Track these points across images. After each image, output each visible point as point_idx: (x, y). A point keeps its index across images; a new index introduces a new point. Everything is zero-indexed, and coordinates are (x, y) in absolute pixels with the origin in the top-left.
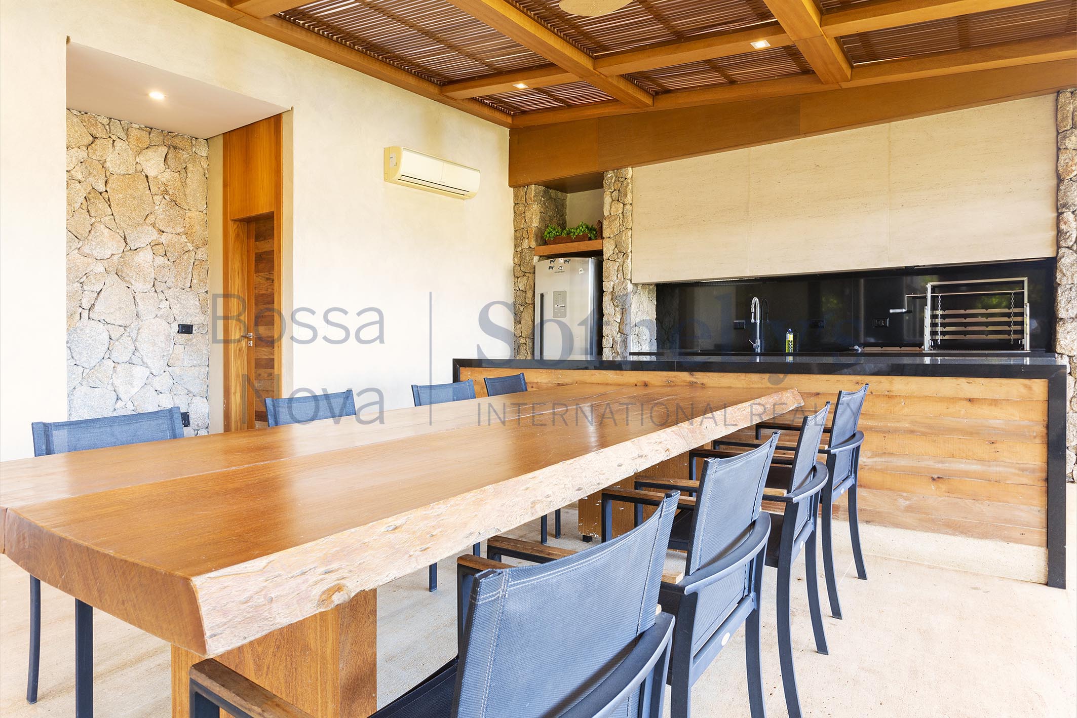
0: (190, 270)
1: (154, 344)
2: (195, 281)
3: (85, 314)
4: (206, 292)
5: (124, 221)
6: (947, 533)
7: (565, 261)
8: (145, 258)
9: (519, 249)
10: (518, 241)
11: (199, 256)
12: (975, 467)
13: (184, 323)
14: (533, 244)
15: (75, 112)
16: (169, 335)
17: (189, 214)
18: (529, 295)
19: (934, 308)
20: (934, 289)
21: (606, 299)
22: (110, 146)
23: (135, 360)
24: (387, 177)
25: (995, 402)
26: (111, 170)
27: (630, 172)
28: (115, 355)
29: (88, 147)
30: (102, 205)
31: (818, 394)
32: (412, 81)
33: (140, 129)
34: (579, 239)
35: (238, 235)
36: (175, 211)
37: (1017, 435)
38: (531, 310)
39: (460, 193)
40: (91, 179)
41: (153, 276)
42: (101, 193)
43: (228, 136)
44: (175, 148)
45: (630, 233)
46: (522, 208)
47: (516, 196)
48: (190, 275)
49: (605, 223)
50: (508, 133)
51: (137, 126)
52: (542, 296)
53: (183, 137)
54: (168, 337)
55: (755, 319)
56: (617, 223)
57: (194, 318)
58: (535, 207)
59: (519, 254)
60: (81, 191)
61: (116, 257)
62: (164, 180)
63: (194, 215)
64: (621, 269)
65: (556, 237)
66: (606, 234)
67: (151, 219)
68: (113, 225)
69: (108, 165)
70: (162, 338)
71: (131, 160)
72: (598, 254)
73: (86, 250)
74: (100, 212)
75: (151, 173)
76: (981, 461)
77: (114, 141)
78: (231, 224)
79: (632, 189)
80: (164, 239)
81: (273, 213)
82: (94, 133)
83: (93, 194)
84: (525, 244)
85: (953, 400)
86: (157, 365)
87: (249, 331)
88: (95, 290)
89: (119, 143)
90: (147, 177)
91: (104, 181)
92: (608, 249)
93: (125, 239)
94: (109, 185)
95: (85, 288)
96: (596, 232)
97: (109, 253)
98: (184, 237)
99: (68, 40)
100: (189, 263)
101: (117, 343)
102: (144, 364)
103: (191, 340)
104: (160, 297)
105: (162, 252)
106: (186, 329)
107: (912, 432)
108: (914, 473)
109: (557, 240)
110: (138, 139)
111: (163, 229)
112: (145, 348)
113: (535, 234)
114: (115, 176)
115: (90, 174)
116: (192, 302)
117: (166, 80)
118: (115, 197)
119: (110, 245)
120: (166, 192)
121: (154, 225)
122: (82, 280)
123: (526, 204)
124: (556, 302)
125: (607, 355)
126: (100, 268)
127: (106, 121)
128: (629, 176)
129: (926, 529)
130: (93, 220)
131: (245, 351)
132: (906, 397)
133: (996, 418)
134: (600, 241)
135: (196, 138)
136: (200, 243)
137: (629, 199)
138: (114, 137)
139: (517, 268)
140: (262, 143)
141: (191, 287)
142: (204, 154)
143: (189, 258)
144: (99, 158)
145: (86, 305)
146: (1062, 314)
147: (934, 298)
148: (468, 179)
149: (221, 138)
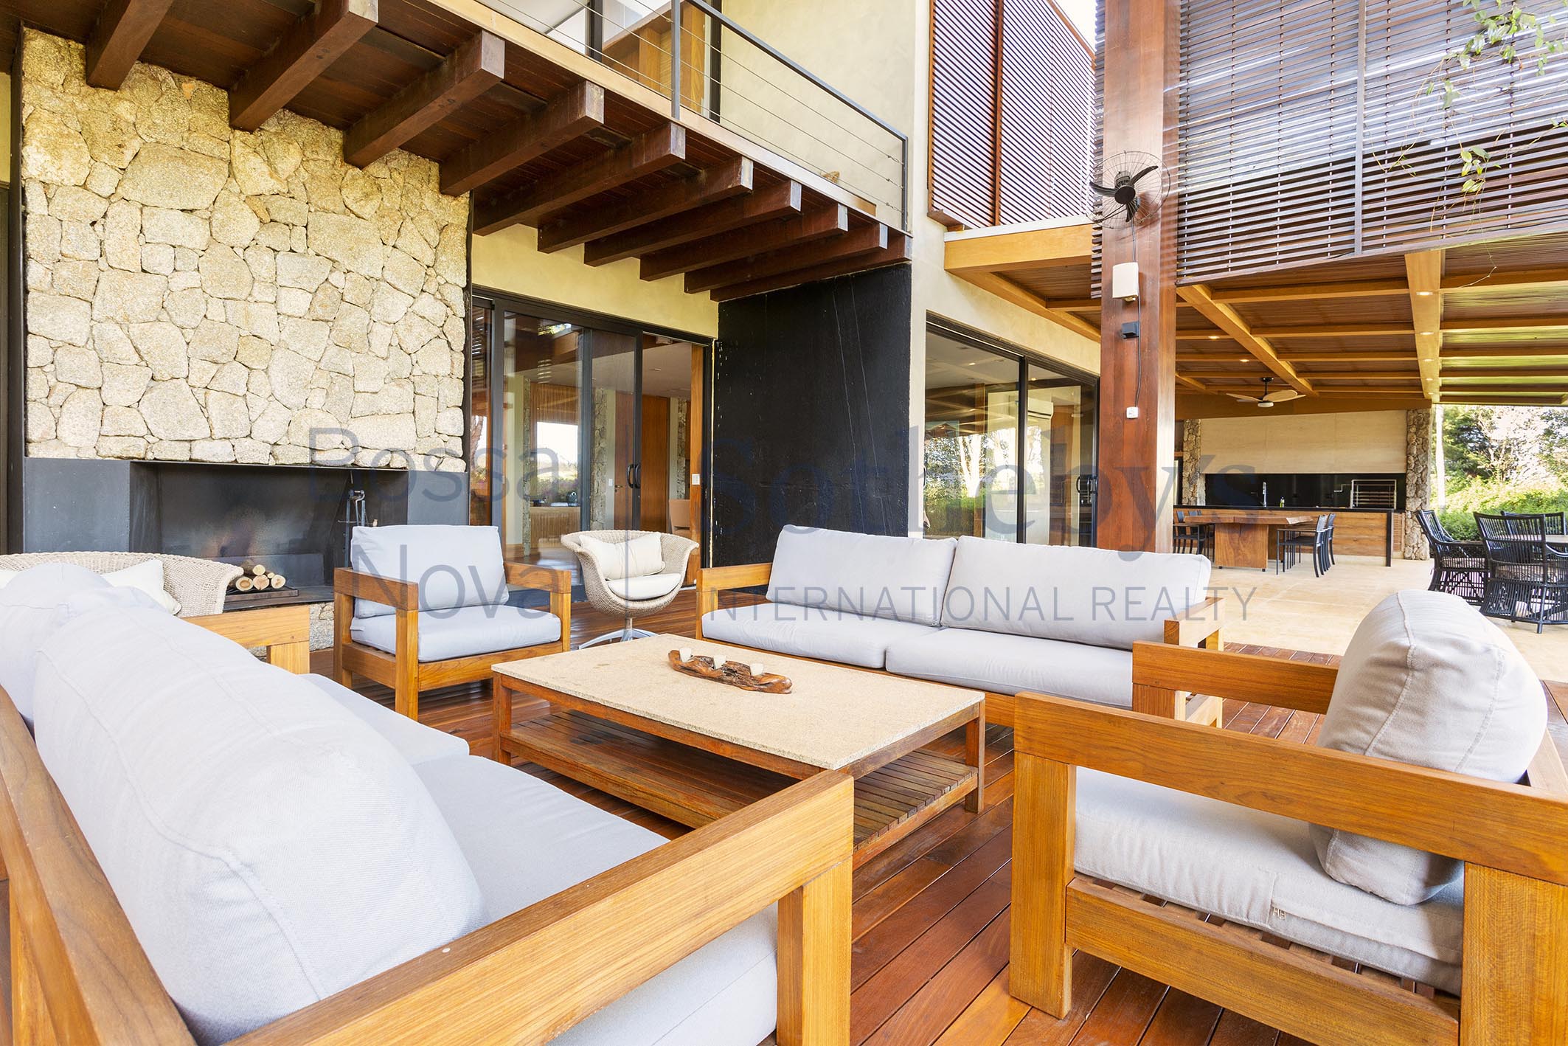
12: (1366, 537)
19: (1355, 490)
20: (1355, 482)
21: (1185, 480)
25: (1372, 519)
37: (1378, 528)
64: (1194, 467)
76: (1368, 535)
92: (1187, 457)
107: (1349, 528)
129: (1352, 555)
133: (1373, 523)
137: (1199, 434)
146: (1408, 495)
147: (1355, 487)
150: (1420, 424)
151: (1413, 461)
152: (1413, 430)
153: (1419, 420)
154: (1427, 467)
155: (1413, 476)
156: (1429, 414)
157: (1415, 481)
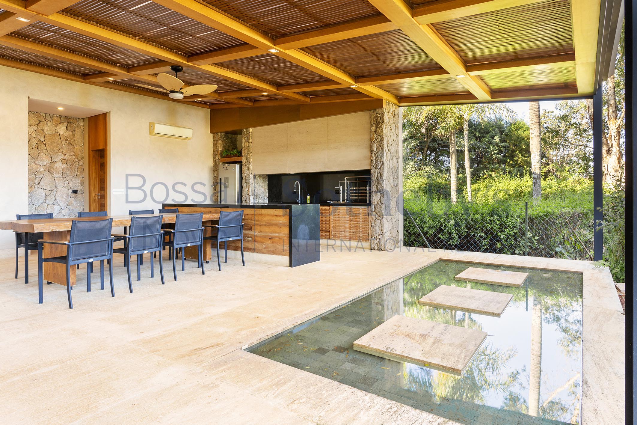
0: (77, 169)
1: (62, 197)
2: (78, 173)
3: (37, 186)
4: (83, 177)
5: (51, 151)
6: (272, 254)
7: (228, 165)
8: (59, 165)
9: (215, 159)
10: (215, 155)
11: (80, 164)
12: (277, 235)
13: (74, 189)
14: (220, 157)
15: (33, 113)
16: (68, 194)
17: (76, 147)
18: (218, 178)
19: (347, 187)
20: (347, 179)
21: (243, 181)
22: (46, 124)
23: (55, 203)
24: (151, 134)
26: (46, 133)
27: (251, 130)
28: (47, 201)
29: (37, 125)
30: (42, 146)
31: (247, 214)
33: (57, 116)
34: (235, 156)
35: (94, 156)
36: (70, 147)
37: (284, 225)
39: (186, 138)
40: (39, 137)
41: (62, 172)
42: (42, 141)
43: (90, 118)
44: (70, 123)
45: (251, 154)
47: (213, 137)
48: (76, 171)
49: (243, 150)
50: (210, 111)
51: (56, 116)
52: (221, 179)
53: (73, 118)
54: (68, 195)
55: (297, 190)
56: (247, 150)
57: (78, 188)
58: (220, 142)
59: (215, 161)
60: (34, 142)
61: (48, 165)
62: (66, 135)
63: (78, 148)
64: (248, 169)
65: (227, 155)
66: (243, 154)
67: (61, 150)
68: (47, 153)
69: (45, 131)
70: (66, 195)
71: (53, 128)
72: (240, 163)
73: (37, 162)
74: (42, 148)
75: (61, 133)
76: (278, 233)
77: (47, 122)
78: (91, 152)
79: (252, 137)
80: (66, 157)
81: (104, 149)
82: (40, 119)
83: (39, 142)
84: (217, 158)
85: (273, 216)
86: (63, 205)
87: (99, 193)
88: (40, 177)
89: (49, 123)
90: (59, 134)
91: (43, 137)
92: (244, 161)
93: (51, 158)
94: (45, 139)
95: (36, 176)
96: (240, 153)
97: (45, 163)
98: (74, 156)
99: (29, 97)
100: (76, 166)
101: (48, 197)
102: (59, 205)
103: (77, 196)
104: (65, 180)
105: (65, 162)
106: (75, 192)
107: (266, 225)
108: (266, 237)
109: (227, 156)
110: (56, 121)
111: (66, 154)
112: (59, 199)
113: (220, 153)
114: (48, 135)
115: (38, 134)
116: (77, 181)
118: (47, 143)
119: (45, 161)
120: (67, 140)
121: (62, 152)
122: (35, 174)
123: (217, 141)
124: (225, 182)
126: (42, 169)
127: (44, 115)
128: (251, 131)
129: (268, 253)
130: (39, 151)
131: (97, 200)
132: (265, 215)
133: (280, 220)
134: (241, 157)
135: (79, 118)
136: (80, 158)
137: (250, 140)
138: (47, 121)
139: (214, 167)
140: (101, 123)
141: (77, 175)
142: (82, 124)
143: (76, 164)
144: (42, 129)
145: (37, 183)
147: (347, 183)
148: (187, 133)
149: (88, 119)
150: (378, 123)
151: (374, 158)
152: (373, 128)
153: (377, 120)
154: (383, 163)
155: (375, 172)
156: (383, 113)
157: (376, 176)
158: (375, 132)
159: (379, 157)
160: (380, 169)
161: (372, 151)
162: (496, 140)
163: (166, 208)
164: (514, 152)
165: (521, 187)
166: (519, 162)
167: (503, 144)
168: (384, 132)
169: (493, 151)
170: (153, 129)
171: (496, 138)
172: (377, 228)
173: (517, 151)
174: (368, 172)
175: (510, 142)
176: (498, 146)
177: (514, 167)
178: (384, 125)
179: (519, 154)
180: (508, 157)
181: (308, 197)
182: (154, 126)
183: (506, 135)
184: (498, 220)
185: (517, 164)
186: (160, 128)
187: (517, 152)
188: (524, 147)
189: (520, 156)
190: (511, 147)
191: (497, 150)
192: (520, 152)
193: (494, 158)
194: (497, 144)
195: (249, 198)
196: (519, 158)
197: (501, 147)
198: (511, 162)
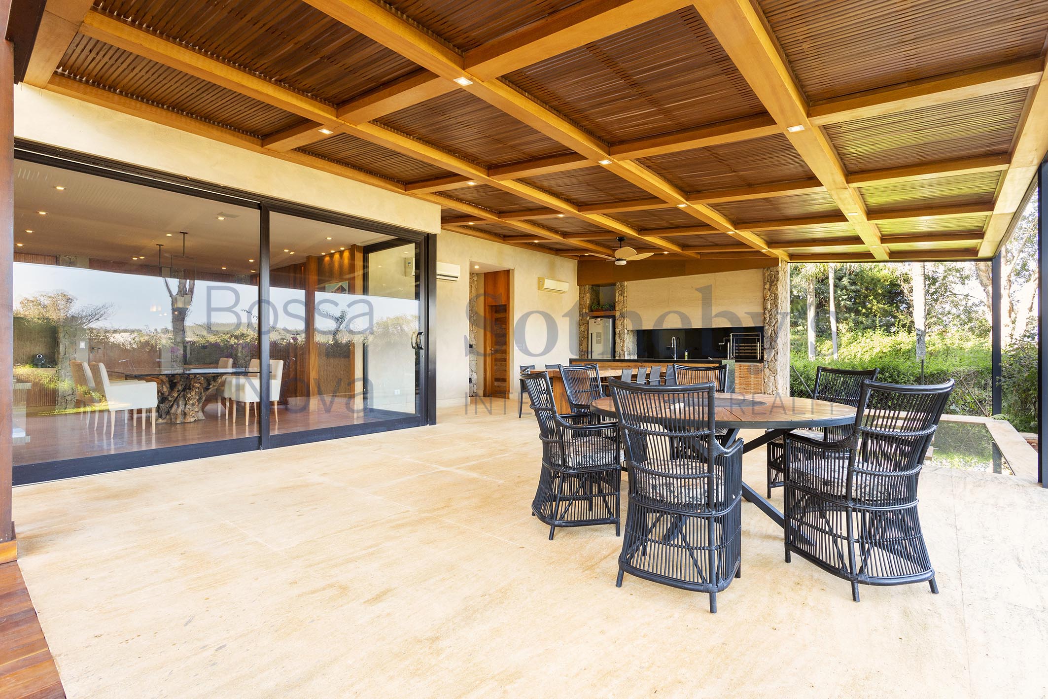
7: (601, 320)
9: (581, 313)
10: (581, 309)
14: (587, 311)
18: (586, 333)
19: (733, 343)
20: (732, 336)
21: (617, 336)
24: (539, 289)
27: (626, 283)
32: (548, 251)
34: (607, 310)
38: (586, 340)
39: (563, 292)
43: (486, 274)
45: (626, 309)
46: (582, 295)
47: (580, 290)
49: (616, 304)
50: (577, 262)
52: (591, 334)
55: (674, 346)
56: (621, 304)
58: (588, 295)
59: (581, 315)
64: (623, 324)
65: (596, 308)
66: (617, 309)
72: (614, 318)
78: (487, 307)
79: (627, 290)
81: (506, 304)
84: (584, 312)
92: (617, 314)
96: (613, 307)
109: (597, 310)
113: (588, 307)
117: (479, 264)
123: (585, 294)
124: (597, 337)
125: (617, 358)
128: (626, 285)
134: (614, 311)
137: (625, 295)
139: (581, 321)
140: (501, 280)
146: (766, 347)
147: (733, 339)
148: (565, 286)
149: (483, 274)
150: (772, 281)
151: (768, 315)
152: (767, 286)
153: (771, 278)
154: (777, 321)
155: (768, 329)
156: (778, 272)
157: (770, 333)
158: (769, 290)
159: (773, 315)
160: (774, 326)
161: (765, 309)
162: (844, 283)
163: (574, 363)
164: (867, 297)
165: (900, 344)
166: (873, 311)
167: (853, 287)
168: (779, 290)
169: (841, 296)
170: (543, 284)
171: (844, 279)
172: (771, 384)
173: (870, 296)
174: (761, 329)
175: (862, 284)
176: (847, 290)
177: (867, 317)
178: (779, 283)
179: (874, 300)
180: (859, 303)
181: (686, 354)
182: (544, 281)
183: (855, 275)
184: (889, 377)
185: (871, 313)
186: (549, 283)
187: (871, 298)
188: (880, 291)
189: (875, 302)
190: (863, 291)
191: (846, 295)
192: (875, 298)
193: (842, 305)
194: (845, 287)
195: (624, 354)
196: (873, 305)
197: (850, 292)
198: (864, 311)
